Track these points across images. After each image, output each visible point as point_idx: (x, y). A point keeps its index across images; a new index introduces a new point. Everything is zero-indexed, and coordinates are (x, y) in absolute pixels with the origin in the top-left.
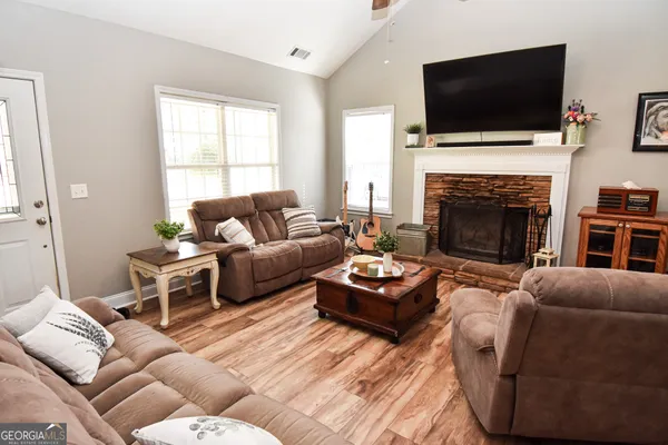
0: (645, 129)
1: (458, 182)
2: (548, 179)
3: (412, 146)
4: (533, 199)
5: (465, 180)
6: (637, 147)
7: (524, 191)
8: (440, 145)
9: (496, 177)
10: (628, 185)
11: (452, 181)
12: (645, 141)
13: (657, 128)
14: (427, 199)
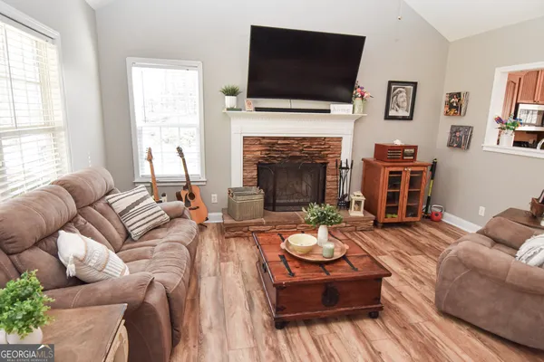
0: (391, 105)
1: (274, 144)
2: (339, 139)
3: (232, 109)
4: (331, 156)
5: (279, 142)
6: (387, 117)
7: (325, 149)
8: (257, 109)
9: (304, 139)
10: (398, 142)
11: (269, 143)
12: (392, 113)
13: (397, 105)
14: (246, 162)
